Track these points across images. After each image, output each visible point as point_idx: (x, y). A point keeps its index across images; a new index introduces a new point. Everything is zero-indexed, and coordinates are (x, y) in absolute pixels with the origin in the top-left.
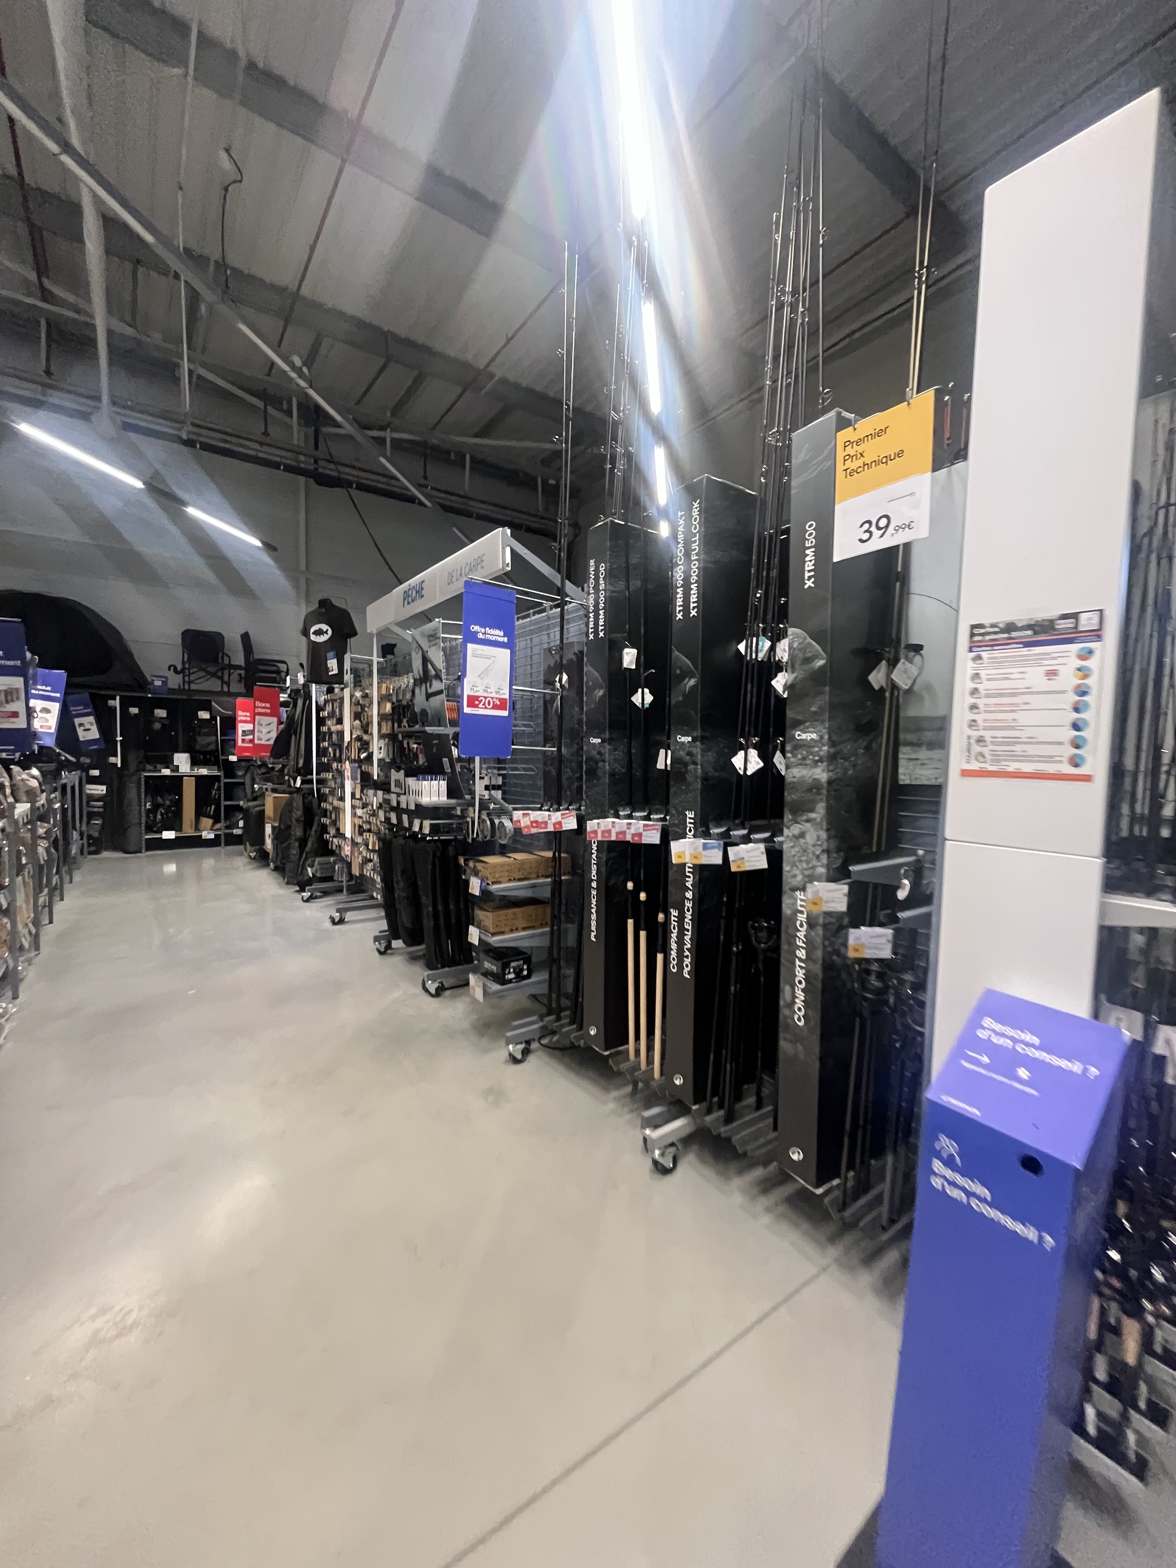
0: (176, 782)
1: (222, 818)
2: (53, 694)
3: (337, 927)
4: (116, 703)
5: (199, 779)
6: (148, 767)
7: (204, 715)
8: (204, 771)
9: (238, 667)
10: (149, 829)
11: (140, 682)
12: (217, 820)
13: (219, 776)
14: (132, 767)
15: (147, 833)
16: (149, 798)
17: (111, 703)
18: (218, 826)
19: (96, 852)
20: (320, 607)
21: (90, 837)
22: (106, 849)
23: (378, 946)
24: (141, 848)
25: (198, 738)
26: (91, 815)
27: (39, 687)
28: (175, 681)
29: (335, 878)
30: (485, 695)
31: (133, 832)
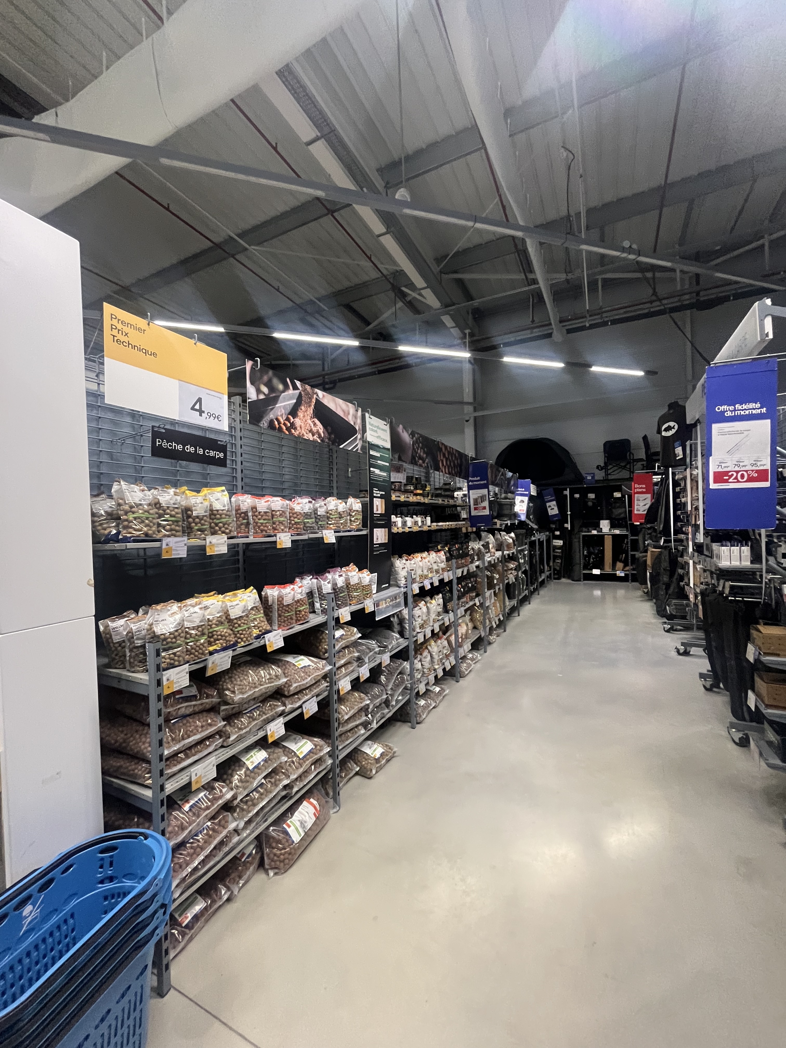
0: (600, 539)
1: (630, 563)
2: (525, 493)
3: (681, 657)
4: (567, 492)
5: (614, 536)
6: (584, 529)
7: (617, 495)
8: (617, 532)
9: (641, 460)
10: (585, 568)
11: (580, 478)
12: (626, 565)
13: (627, 535)
14: (576, 530)
15: (584, 569)
16: (586, 548)
17: (565, 492)
18: (627, 568)
19: (559, 578)
20: (669, 409)
21: (555, 570)
22: (564, 577)
23: (704, 683)
24: (580, 578)
25: (614, 510)
26: (555, 557)
27: (519, 489)
28: (600, 475)
29: (688, 617)
30: (737, 469)
31: (576, 568)
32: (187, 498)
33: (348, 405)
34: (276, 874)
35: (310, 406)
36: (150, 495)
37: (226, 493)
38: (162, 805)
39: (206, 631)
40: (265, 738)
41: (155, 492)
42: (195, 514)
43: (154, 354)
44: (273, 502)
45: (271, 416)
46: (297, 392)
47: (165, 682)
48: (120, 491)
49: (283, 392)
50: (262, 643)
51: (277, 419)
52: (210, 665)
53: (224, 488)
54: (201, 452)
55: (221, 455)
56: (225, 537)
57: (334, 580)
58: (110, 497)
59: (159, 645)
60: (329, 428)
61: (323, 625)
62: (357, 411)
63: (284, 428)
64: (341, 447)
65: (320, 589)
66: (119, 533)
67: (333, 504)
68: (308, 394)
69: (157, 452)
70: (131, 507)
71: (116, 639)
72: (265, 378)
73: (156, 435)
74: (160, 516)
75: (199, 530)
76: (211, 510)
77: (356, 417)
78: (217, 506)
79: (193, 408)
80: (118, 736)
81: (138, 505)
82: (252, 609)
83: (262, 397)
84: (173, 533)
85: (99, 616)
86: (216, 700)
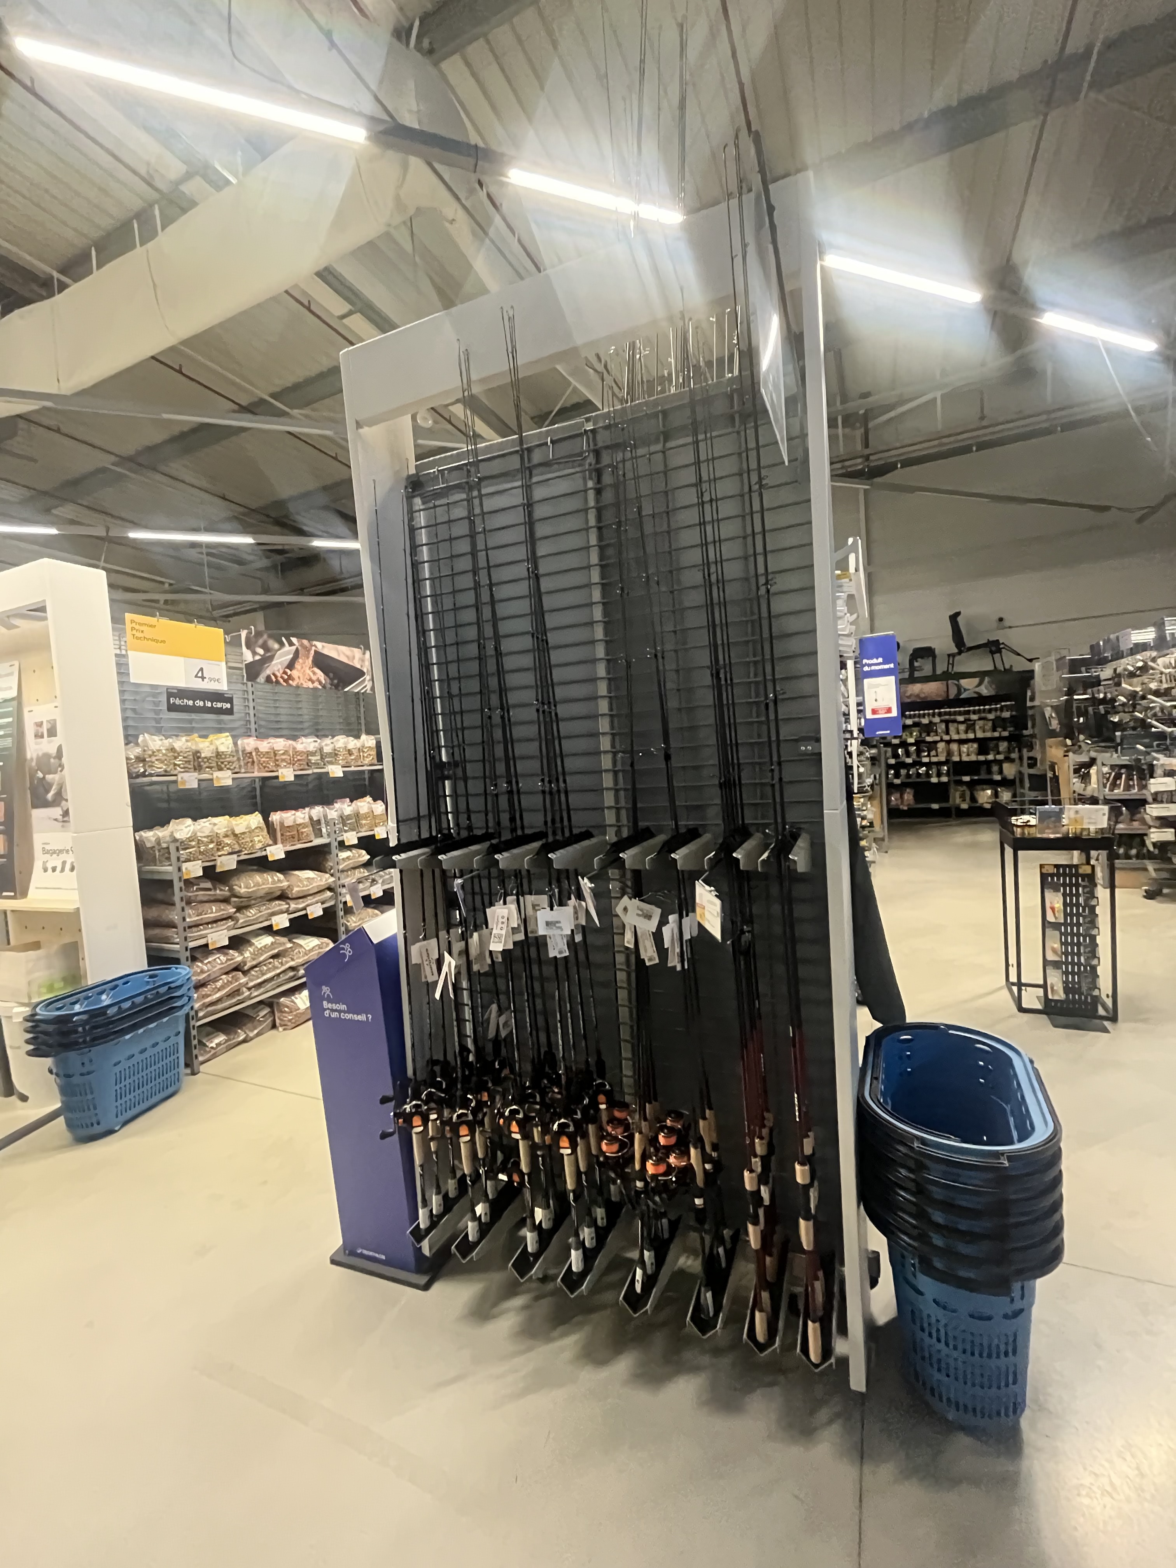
32: (196, 743)
33: (352, 651)
34: (284, 1029)
35: (308, 658)
36: (167, 742)
37: (230, 738)
38: (187, 960)
39: (215, 840)
40: (271, 926)
41: (170, 740)
42: (203, 755)
43: (164, 642)
44: (276, 743)
45: (268, 672)
46: (294, 648)
47: (184, 870)
48: (145, 740)
49: (279, 649)
50: (264, 853)
51: (274, 674)
52: (218, 863)
53: (228, 734)
54: (209, 704)
55: (228, 706)
56: (229, 772)
57: (341, 810)
58: (137, 744)
59: (178, 844)
60: (331, 675)
61: (328, 845)
62: (364, 654)
63: (281, 681)
64: (346, 690)
65: (325, 816)
66: (145, 771)
67: (342, 741)
68: (305, 647)
69: (172, 708)
70: (154, 752)
71: (148, 845)
72: (261, 642)
73: (170, 695)
74: (176, 758)
75: (208, 767)
76: (218, 752)
77: (363, 661)
78: (222, 749)
79: (196, 676)
80: (154, 913)
81: (159, 751)
82: (256, 828)
83: (257, 658)
84: (186, 770)
85: (136, 829)
86: (227, 894)
